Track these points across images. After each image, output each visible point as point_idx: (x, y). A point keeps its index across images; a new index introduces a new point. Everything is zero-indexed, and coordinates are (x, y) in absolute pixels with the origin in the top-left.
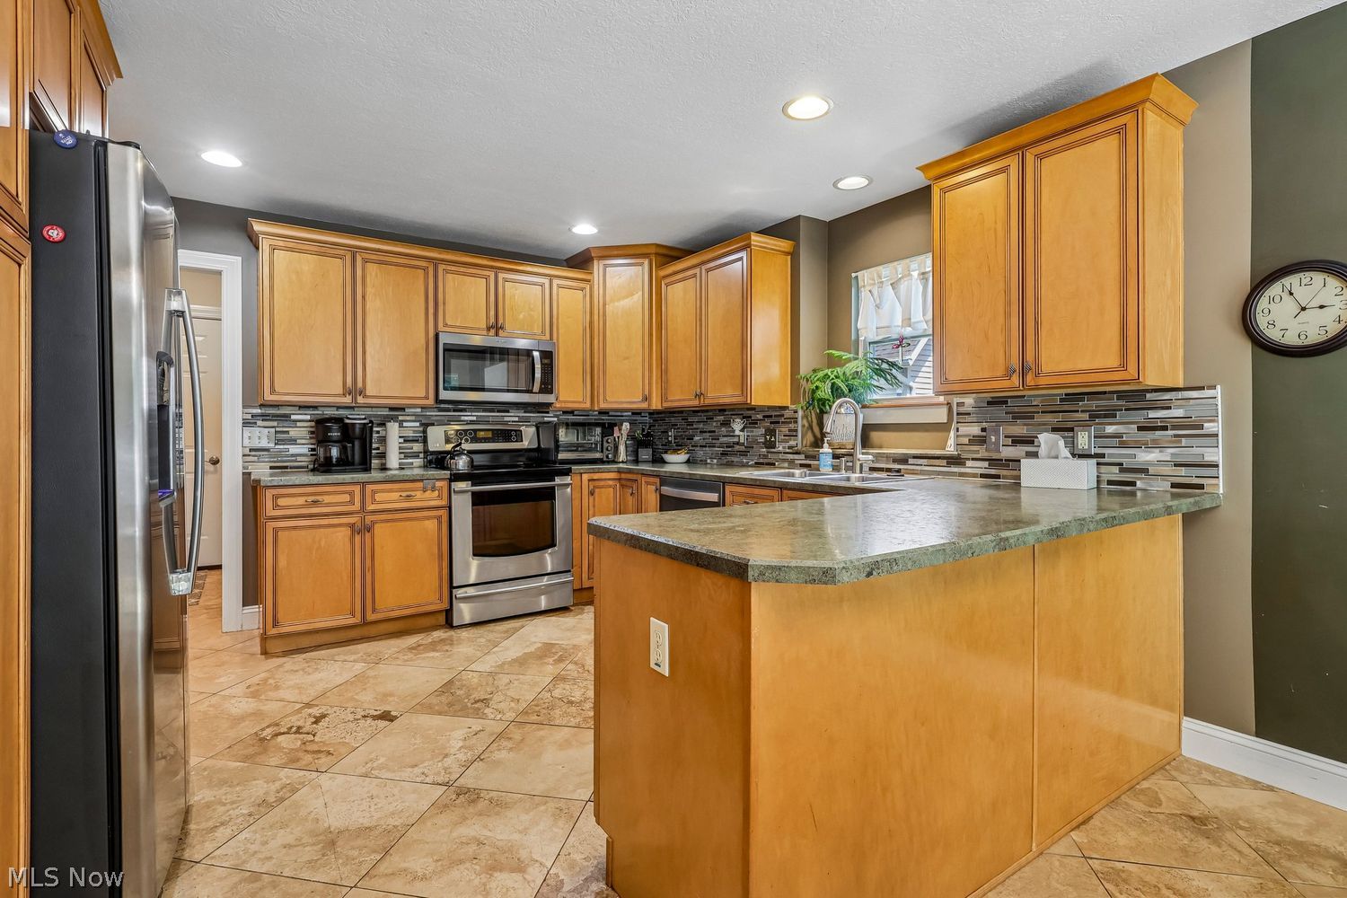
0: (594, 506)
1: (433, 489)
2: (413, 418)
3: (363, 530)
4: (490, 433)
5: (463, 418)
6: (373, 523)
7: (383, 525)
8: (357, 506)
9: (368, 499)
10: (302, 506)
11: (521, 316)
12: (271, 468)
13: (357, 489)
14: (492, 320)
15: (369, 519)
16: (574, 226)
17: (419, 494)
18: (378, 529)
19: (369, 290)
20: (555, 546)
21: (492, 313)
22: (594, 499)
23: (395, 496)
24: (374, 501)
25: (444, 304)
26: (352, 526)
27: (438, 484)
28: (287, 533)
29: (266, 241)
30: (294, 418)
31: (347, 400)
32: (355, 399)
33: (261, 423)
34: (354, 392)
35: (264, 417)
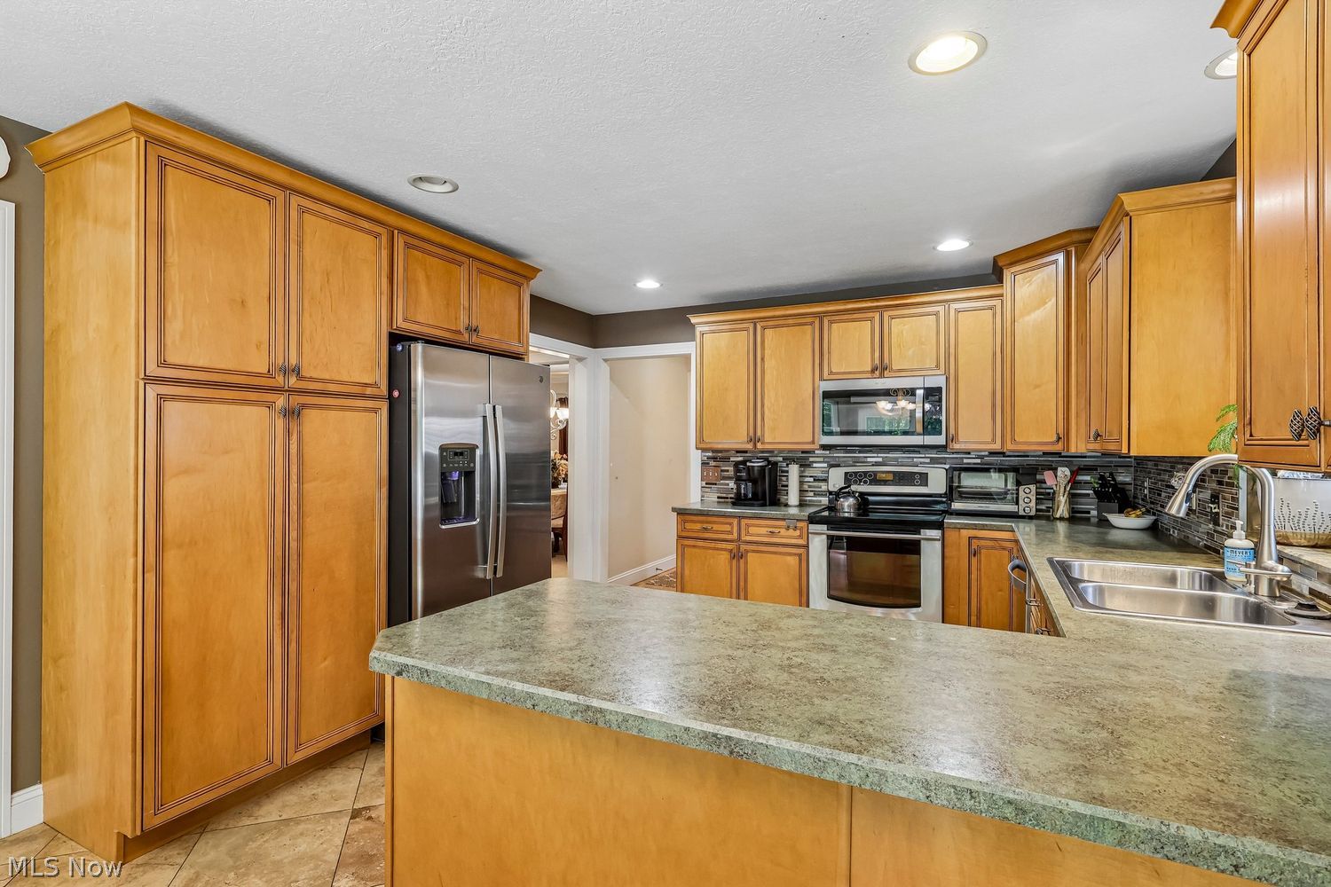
0: (979, 570)
1: (795, 528)
2: (822, 459)
3: (737, 556)
4: (892, 475)
5: (869, 460)
6: (747, 551)
7: (754, 554)
8: (735, 535)
9: (743, 532)
10: (698, 531)
11: (910, 352)
12: (718, 498)
13: (735, 522)
14: (877, 361)
15: (743, 547)
16: (939, 243)
17: (783, 532)
18: (750, 556)
19: (767, 352)
20: (920, 606)
21: (877, 354)
22: (979, 562)
23: (764, 531)
24: (748, 533)
25: (829, 353)
26: (731, 551)
27: (800, 524)
28: (690, 549)
29: (699, 329)
30: (732, 459)
31: (750, 446)
32: (755, 445)
33: (712, 463)
34: (754, 440)
35: (714, 459)
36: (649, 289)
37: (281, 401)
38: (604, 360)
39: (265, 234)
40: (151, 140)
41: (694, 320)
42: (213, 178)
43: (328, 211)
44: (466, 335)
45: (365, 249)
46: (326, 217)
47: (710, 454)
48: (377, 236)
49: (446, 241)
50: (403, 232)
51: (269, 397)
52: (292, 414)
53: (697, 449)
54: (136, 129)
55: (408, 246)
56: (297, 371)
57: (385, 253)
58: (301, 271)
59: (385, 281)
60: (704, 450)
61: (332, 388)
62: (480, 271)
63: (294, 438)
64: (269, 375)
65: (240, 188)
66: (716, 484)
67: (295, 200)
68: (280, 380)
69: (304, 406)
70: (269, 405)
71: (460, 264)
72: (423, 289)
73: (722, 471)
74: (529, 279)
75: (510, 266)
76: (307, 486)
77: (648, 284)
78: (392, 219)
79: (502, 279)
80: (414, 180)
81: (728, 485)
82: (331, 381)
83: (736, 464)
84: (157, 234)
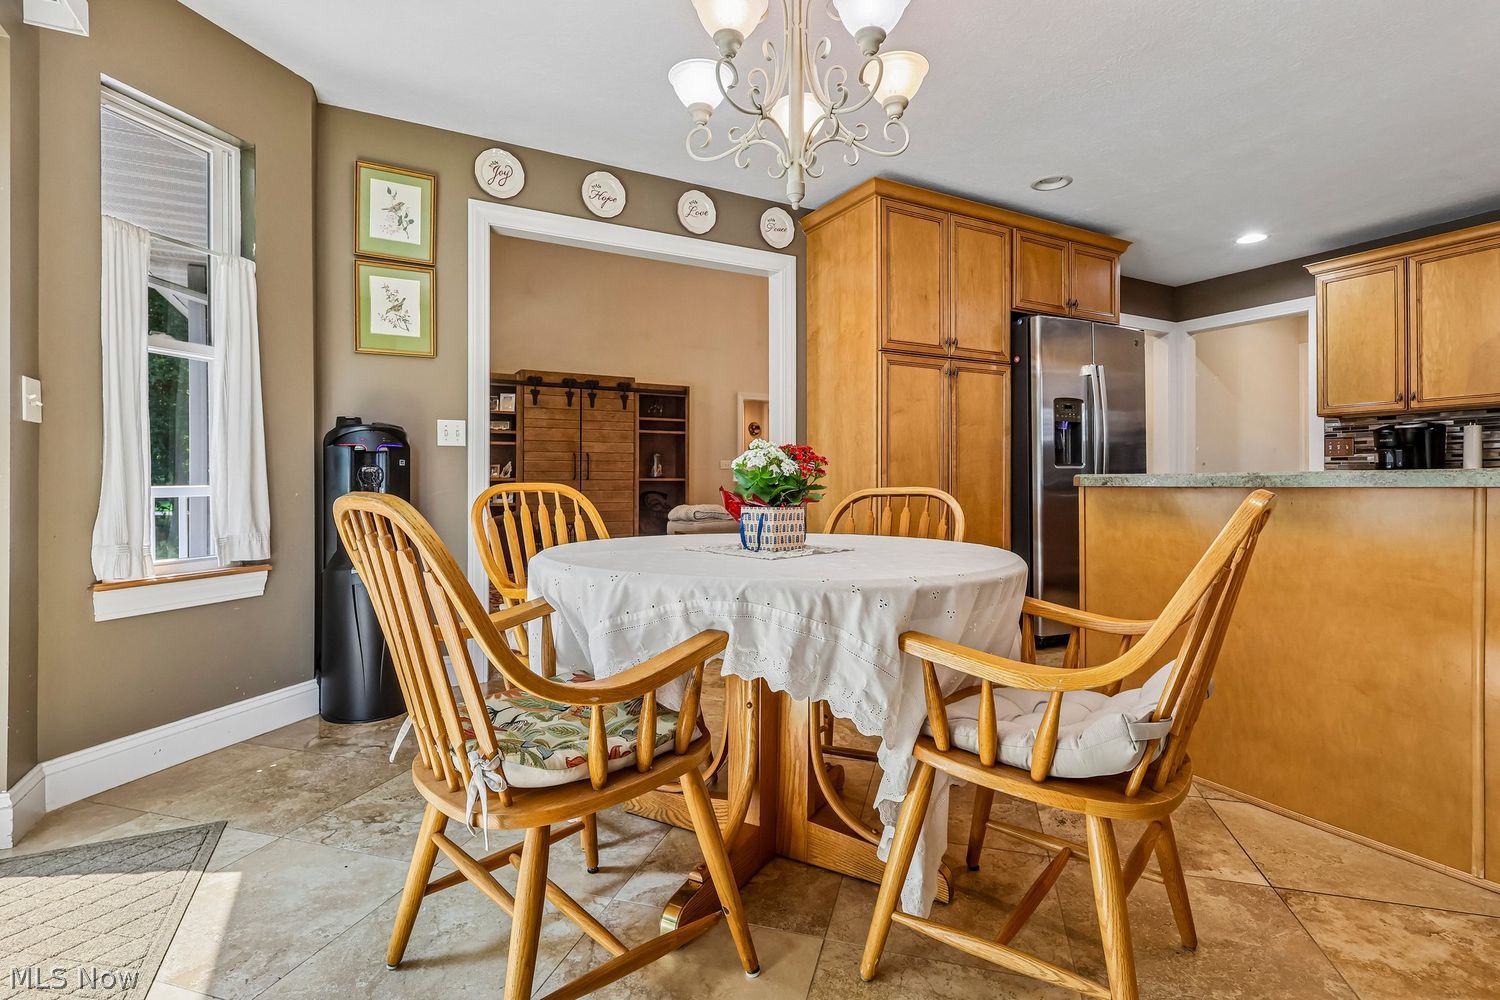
19: (1425, 291)
29: (1319, 280)
30: (1371, 428)
31: (1400, 406)
32: (1407, 404)
33: (1340, 435)
34: (1406, 397)
35: (1344, 429)
36: (1253, 242)
37: (947, 365)
38: (1189, 333)
39: (937, 247)
40: (885, 197)
41: (1312, 269)
42: (912, 214)
43: (973, 222)
44: (1067, 310)
45: (994, 246)
46: (971, 228)
47: (1338, 424)
48: (1001, 235)
49: (1051, 230)
50: (1019, 228)
51: (940, 362)
52: (953, 374)
53: (1319, 415)
54: (878, 193)
55: (1024, 239)
56: (955, 342)
57: (1008, 247)
58: (956, 270)
59: (1008, 270)
60: (1328, 417)
61: (976, 355)
62: (1077, 252)
63: (954, 392)
64: (940, 346)
65: (925, 217)
66: (1346, 459)
67: (954, 218)
68: (946, 350)
69: (960, 369)
70: (939, 368)
71: (1061, 248)
72: (1034, 274)
73: (1355, 443)
74: (1119, 253)
75: (1103, 243)
76: (961, 428)
77: (1252, 238)
78: (1012, 220)
79: (1095, 256)
80: (1037, 184)
81: (1366, 458)
82: (975, 351)
83: (1378, 434)
84: (886, 257)
